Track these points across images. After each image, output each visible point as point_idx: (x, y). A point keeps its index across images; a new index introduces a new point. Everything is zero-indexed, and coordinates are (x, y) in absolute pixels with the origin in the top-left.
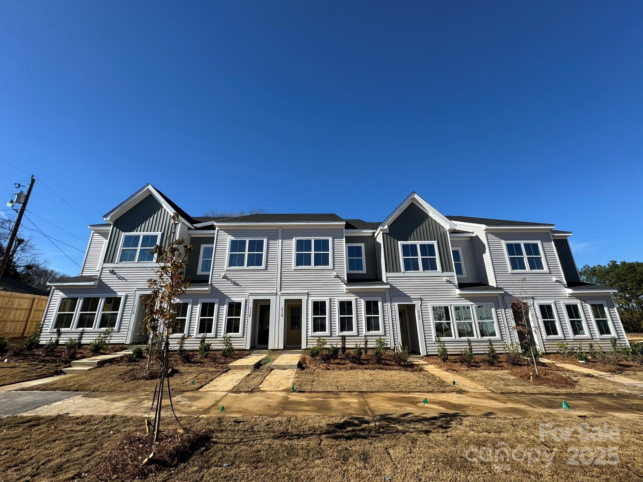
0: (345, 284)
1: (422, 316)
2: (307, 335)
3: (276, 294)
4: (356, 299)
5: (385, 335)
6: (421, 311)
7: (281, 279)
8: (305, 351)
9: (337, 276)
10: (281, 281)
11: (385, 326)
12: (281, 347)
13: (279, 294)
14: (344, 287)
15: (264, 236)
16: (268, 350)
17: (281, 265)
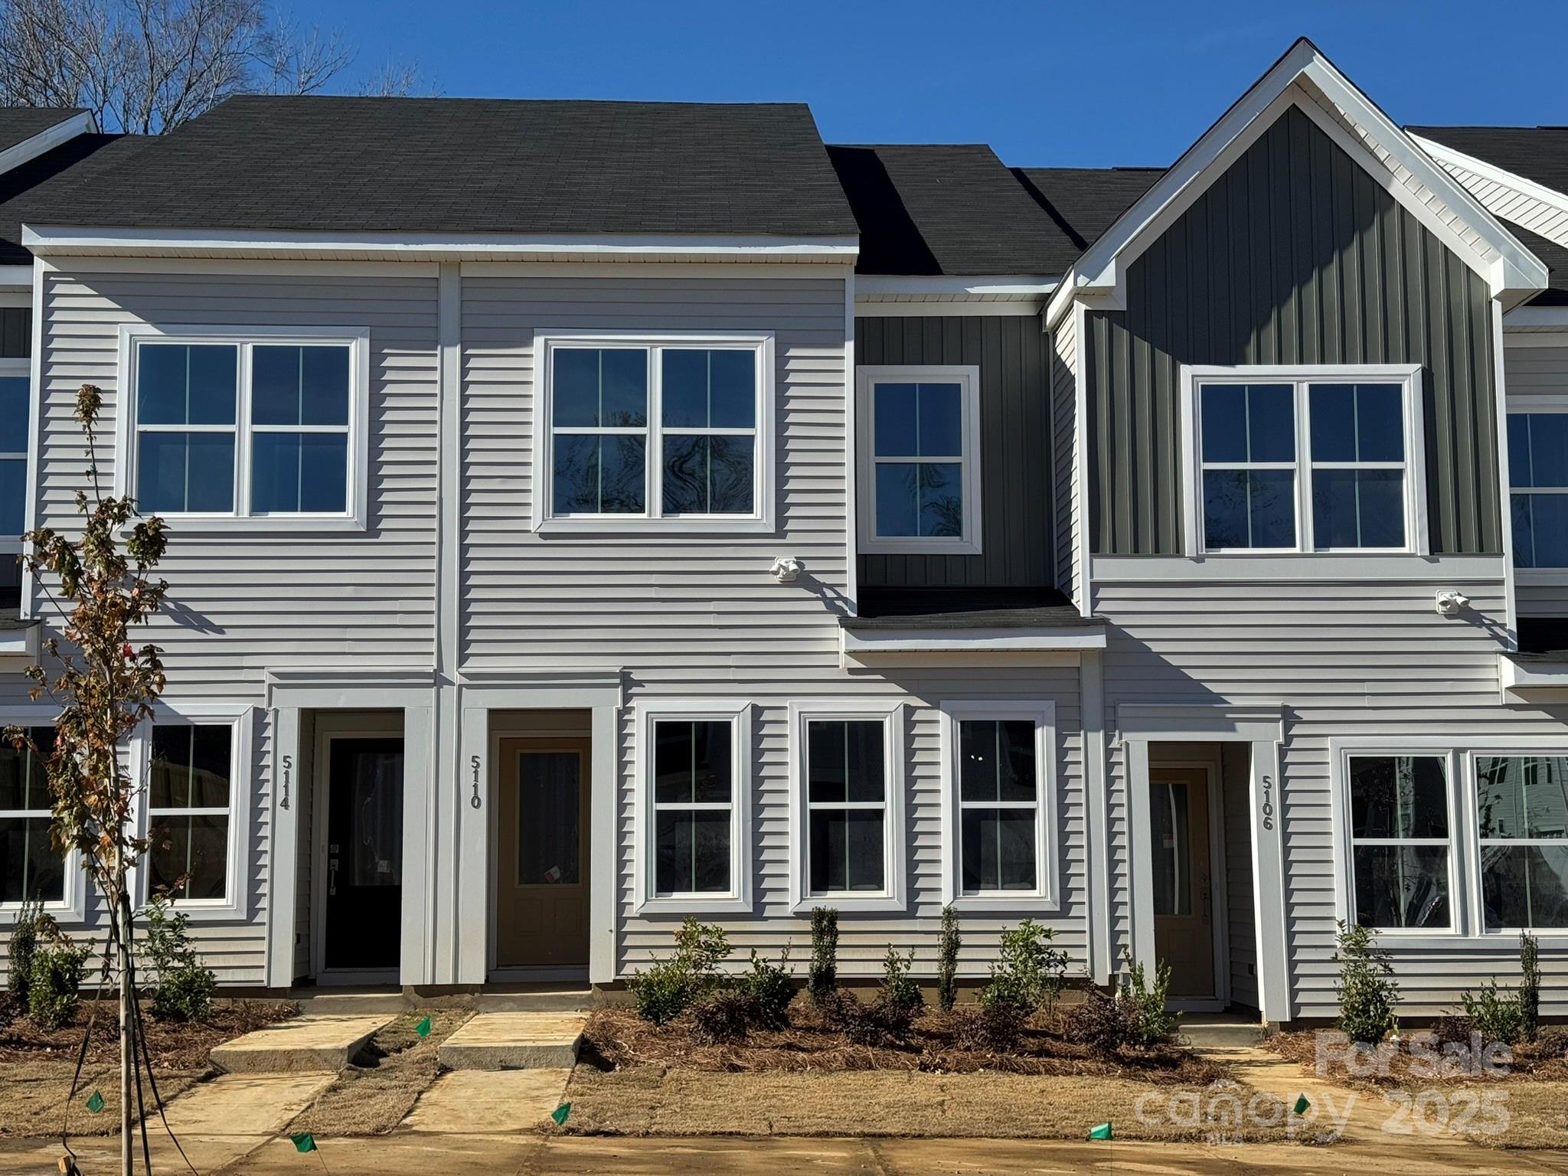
0: (846, 623)
1: (1285, 808)
2: (621, 907)
3: (438, 679)
4: (909, 710)
5: (1064, 912)
6: (1284, 780)
7: (464, 589)
8: (610, 994)
9: (801, 579)
10: (464, 603)
11: (1064, 864)
12: (474, 972)
13: (457, 679)
14: (841, 640)
15: (347, 320)
16: (398, 988)
17: (464, 507)
